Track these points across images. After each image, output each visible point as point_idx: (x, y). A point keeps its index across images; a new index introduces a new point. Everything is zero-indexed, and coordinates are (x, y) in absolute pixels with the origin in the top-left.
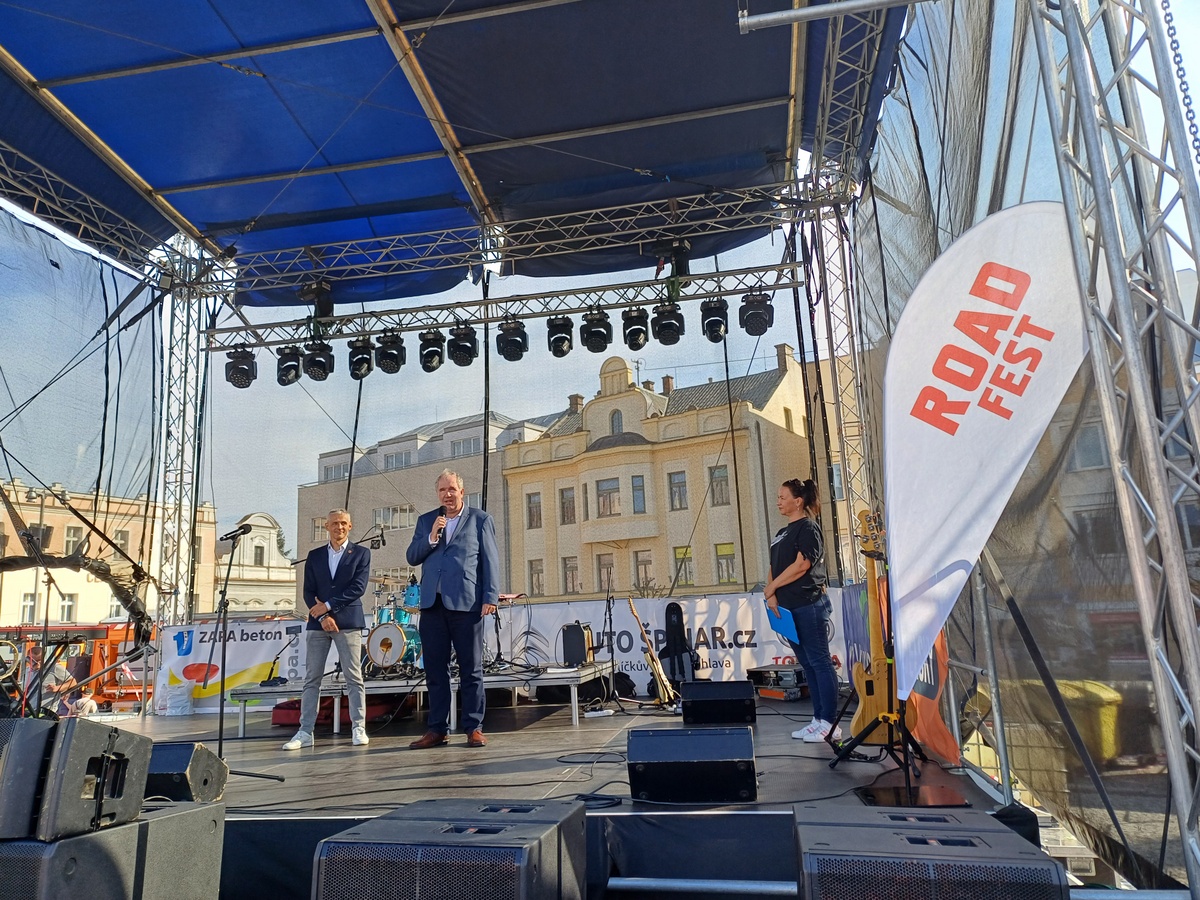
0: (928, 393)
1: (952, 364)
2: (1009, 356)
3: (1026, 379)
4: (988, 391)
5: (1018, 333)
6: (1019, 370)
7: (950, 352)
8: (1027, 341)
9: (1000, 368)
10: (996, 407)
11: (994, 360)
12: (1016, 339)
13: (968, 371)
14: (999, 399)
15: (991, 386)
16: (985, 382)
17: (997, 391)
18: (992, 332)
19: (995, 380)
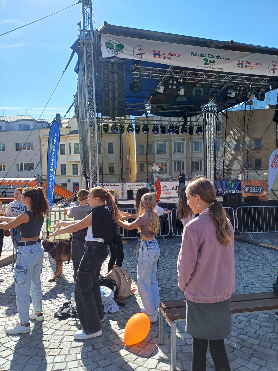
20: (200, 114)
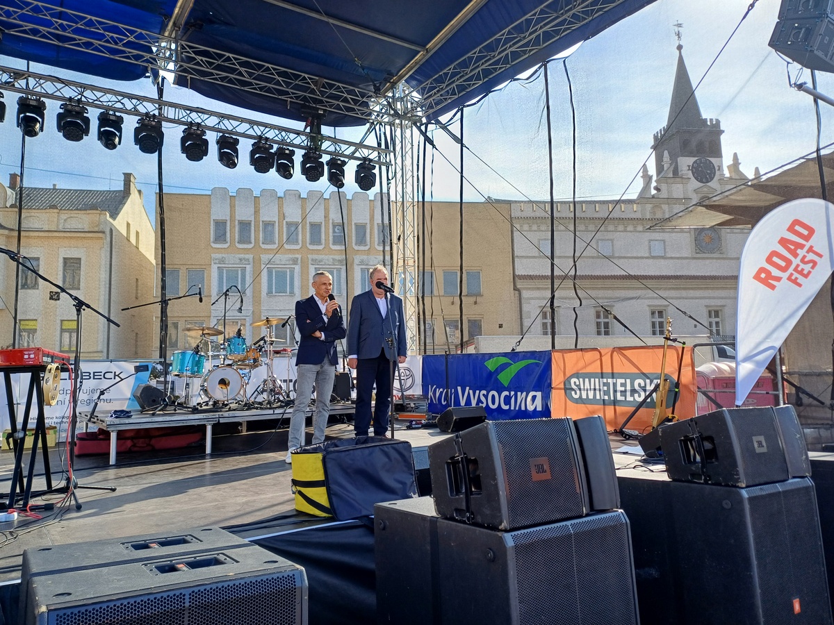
0: (762, 270)
1: (775, 259)
2: (803, 261)
3: (809, 272)
4: (792, 274)
5: (808, 252)
6: (807, 268)
7: (774, 253)
8: (811, 256)
9: (798, 266)
10: (795, 282)
11: (796, 261)
12: (806, 254)
13: (783, 264)
14: (796, 278)
15: (794, 272)
16: (791, 270)
17: (796, 275)
18: (796, 249)
19: (796, 270)
20: (368, 125)
